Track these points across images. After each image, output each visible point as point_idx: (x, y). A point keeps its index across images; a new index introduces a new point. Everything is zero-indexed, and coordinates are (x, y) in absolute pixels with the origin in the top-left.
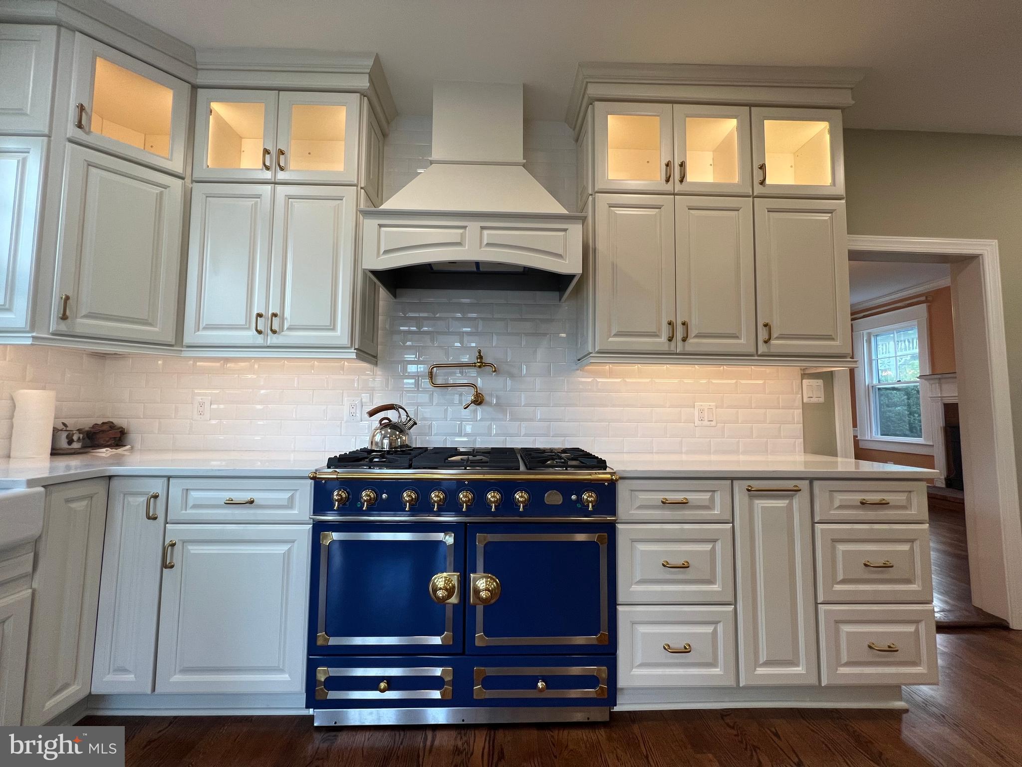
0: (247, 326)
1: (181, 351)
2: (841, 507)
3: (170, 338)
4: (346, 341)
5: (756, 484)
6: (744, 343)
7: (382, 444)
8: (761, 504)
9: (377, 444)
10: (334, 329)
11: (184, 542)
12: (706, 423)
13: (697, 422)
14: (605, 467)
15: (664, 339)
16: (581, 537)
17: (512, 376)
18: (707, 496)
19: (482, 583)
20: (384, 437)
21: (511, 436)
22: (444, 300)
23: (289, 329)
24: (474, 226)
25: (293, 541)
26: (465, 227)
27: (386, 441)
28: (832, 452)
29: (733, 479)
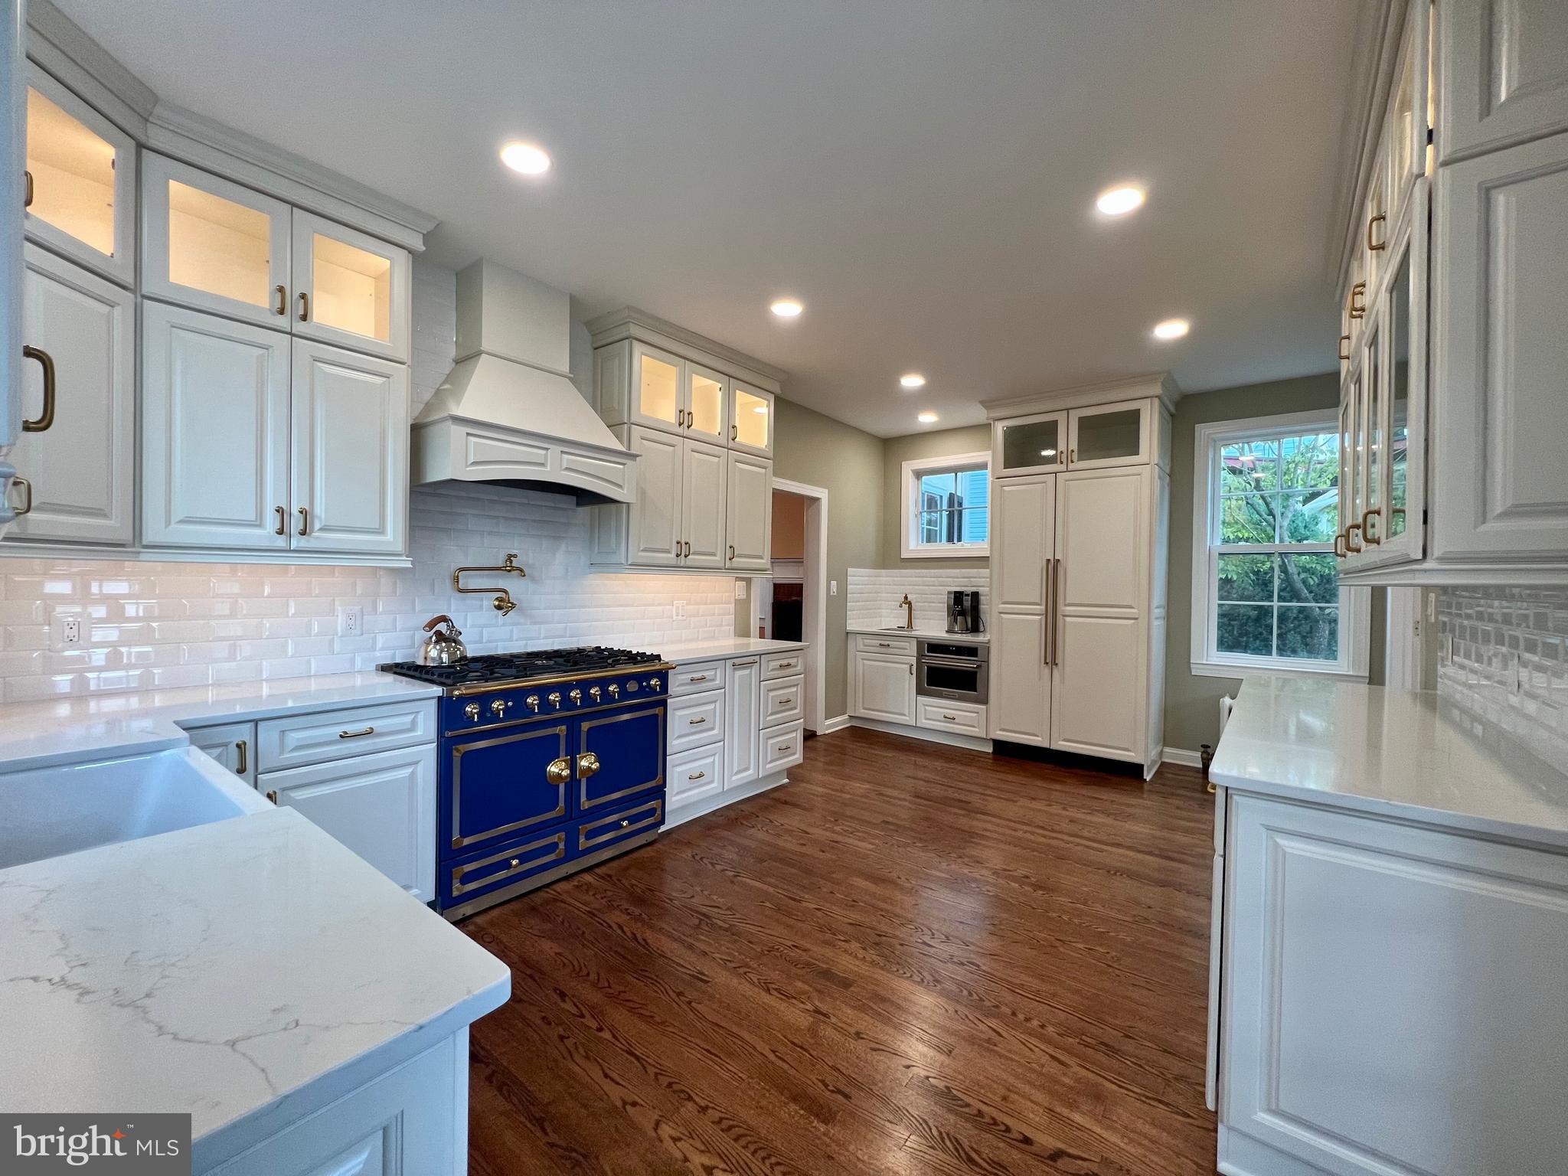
0: (258, 523)
1: (139, 553)
2: (772, 670)
3: (126, 535)
4: (400, 547)
5: (737, 661)
6: (717, 560)
7: (441, 658)
8: (739, 673)
9: (433, 659)
10: (381, 531)
11: (284, 790)
12: (680, 617)
13: (675, 618)
14: (660, 660)
15: (673, 555)
16: (625, 717)
17: (534, 580)
18: (713, 672)
19: (587, 761)
20: (441, 653)
21: (531, 639)
22: (463, 494)
23: (321, 529)
24: (556, 449)
25: (416, 763)
26: (547, 449)
27: (445, 656)
28: (747, 635)
29: (725, 659)
